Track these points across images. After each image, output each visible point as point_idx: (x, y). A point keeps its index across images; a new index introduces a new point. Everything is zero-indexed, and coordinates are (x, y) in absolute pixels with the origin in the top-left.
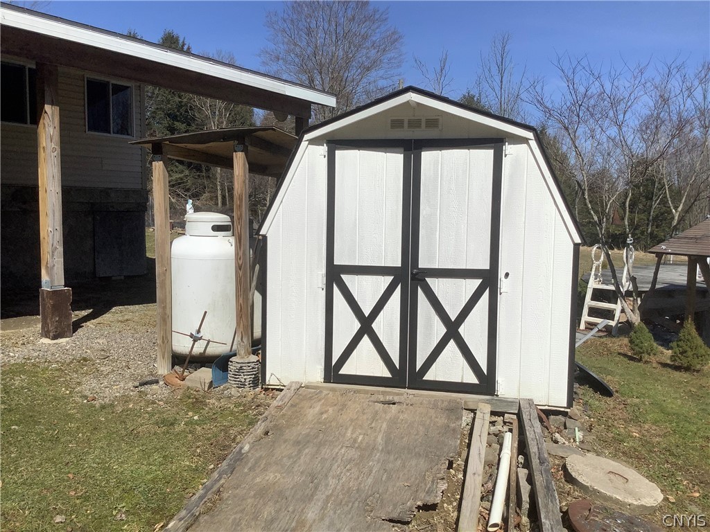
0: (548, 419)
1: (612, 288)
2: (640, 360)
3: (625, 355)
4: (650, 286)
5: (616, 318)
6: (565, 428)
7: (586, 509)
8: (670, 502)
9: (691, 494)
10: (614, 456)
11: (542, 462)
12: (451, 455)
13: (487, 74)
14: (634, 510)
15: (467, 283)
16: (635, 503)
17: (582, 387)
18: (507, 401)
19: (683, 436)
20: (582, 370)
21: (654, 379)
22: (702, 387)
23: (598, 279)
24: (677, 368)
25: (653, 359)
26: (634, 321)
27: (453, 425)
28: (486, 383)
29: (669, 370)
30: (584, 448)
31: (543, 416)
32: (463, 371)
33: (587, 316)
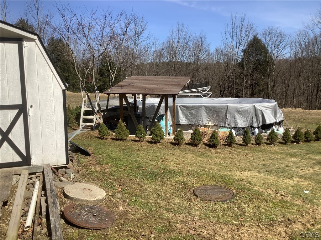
0: (58, 171)
1: (91, 109)
2: (103, 139)
3: (98, 137)
4: (106, 107)
5: (94, 122)
6: (66, 174)
7: (71, 208)
8: (110, 195)
9: (118, 190)
10: (88, 182)
11: (52, 192)
12: (5, 199)
13: (30, 9)
14: (94, 203)
15: (11, 112)
16: (94, 199)
17: (77, 154)
18: (37, 167)
19: (117, 167)
20: (77, 147)
21: (108, 145)
22: (126, 146)
23: (86, 106)
24: (117, 140)
25: (109, 137)
26: (101, 122)
27: (7, 184)
28: (26, 160)
29: (115, 141)
30: (74, 180)
31: (55, 170)
32: (13, 156)
33: (82, 123)
